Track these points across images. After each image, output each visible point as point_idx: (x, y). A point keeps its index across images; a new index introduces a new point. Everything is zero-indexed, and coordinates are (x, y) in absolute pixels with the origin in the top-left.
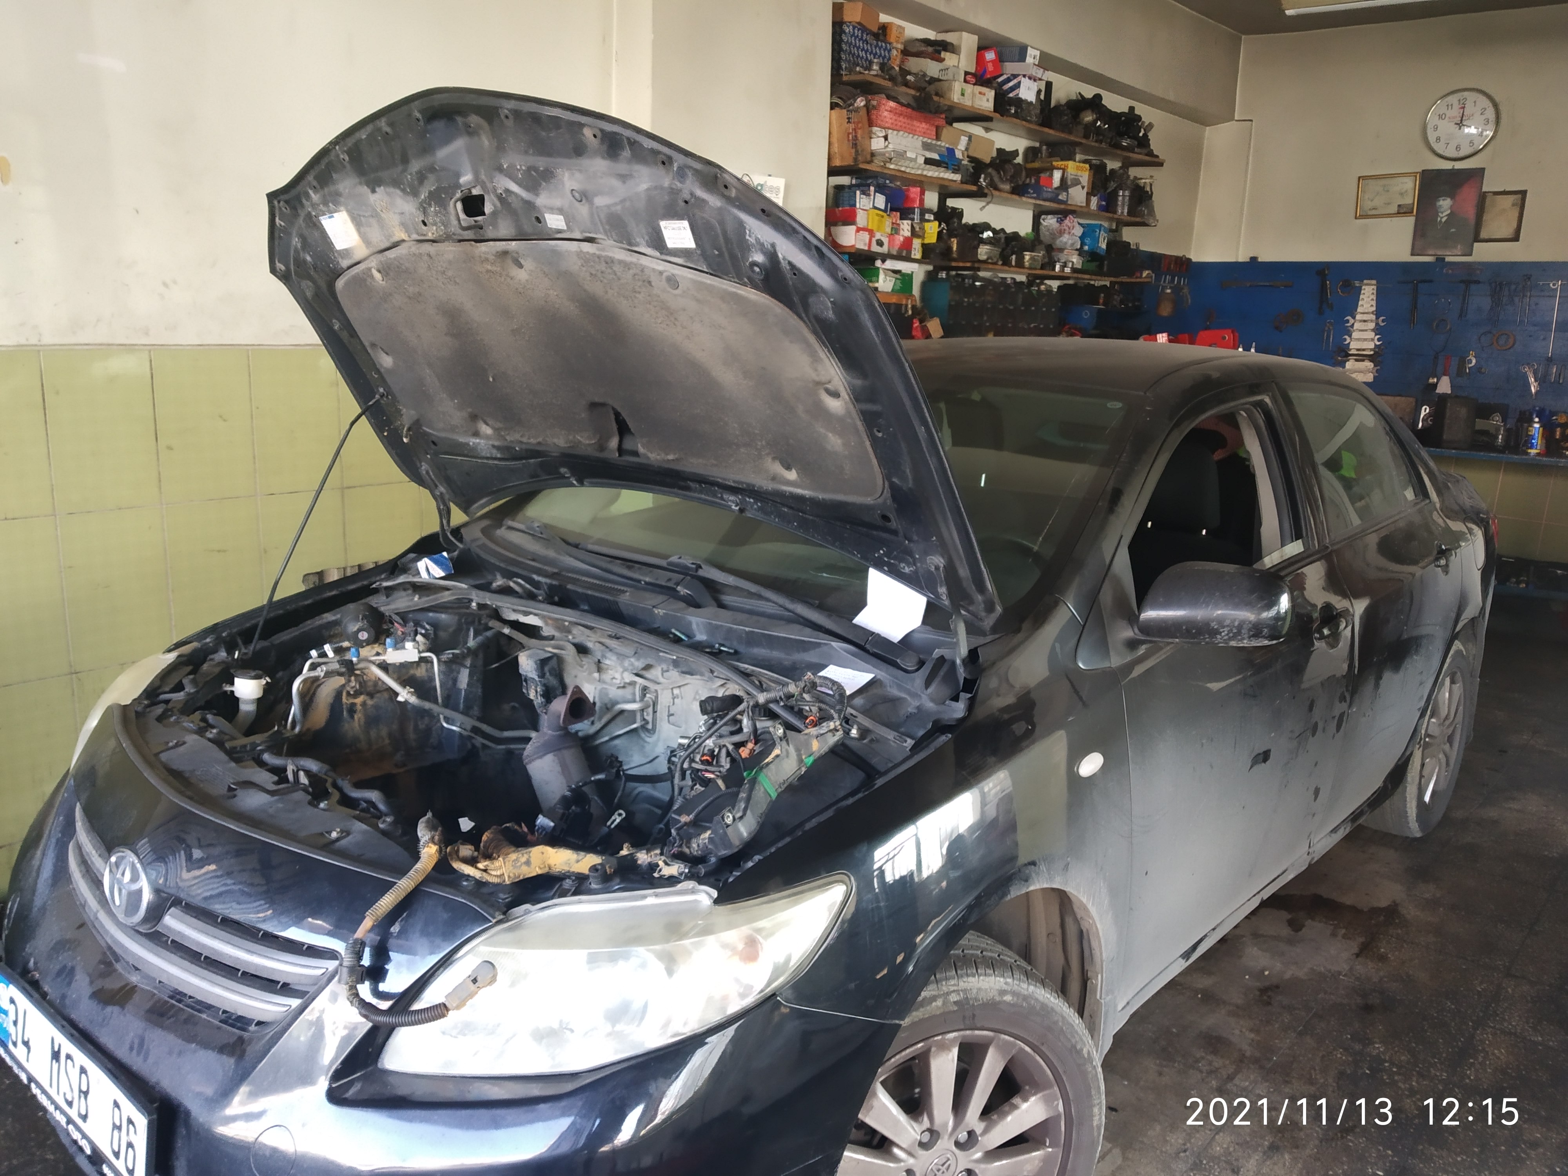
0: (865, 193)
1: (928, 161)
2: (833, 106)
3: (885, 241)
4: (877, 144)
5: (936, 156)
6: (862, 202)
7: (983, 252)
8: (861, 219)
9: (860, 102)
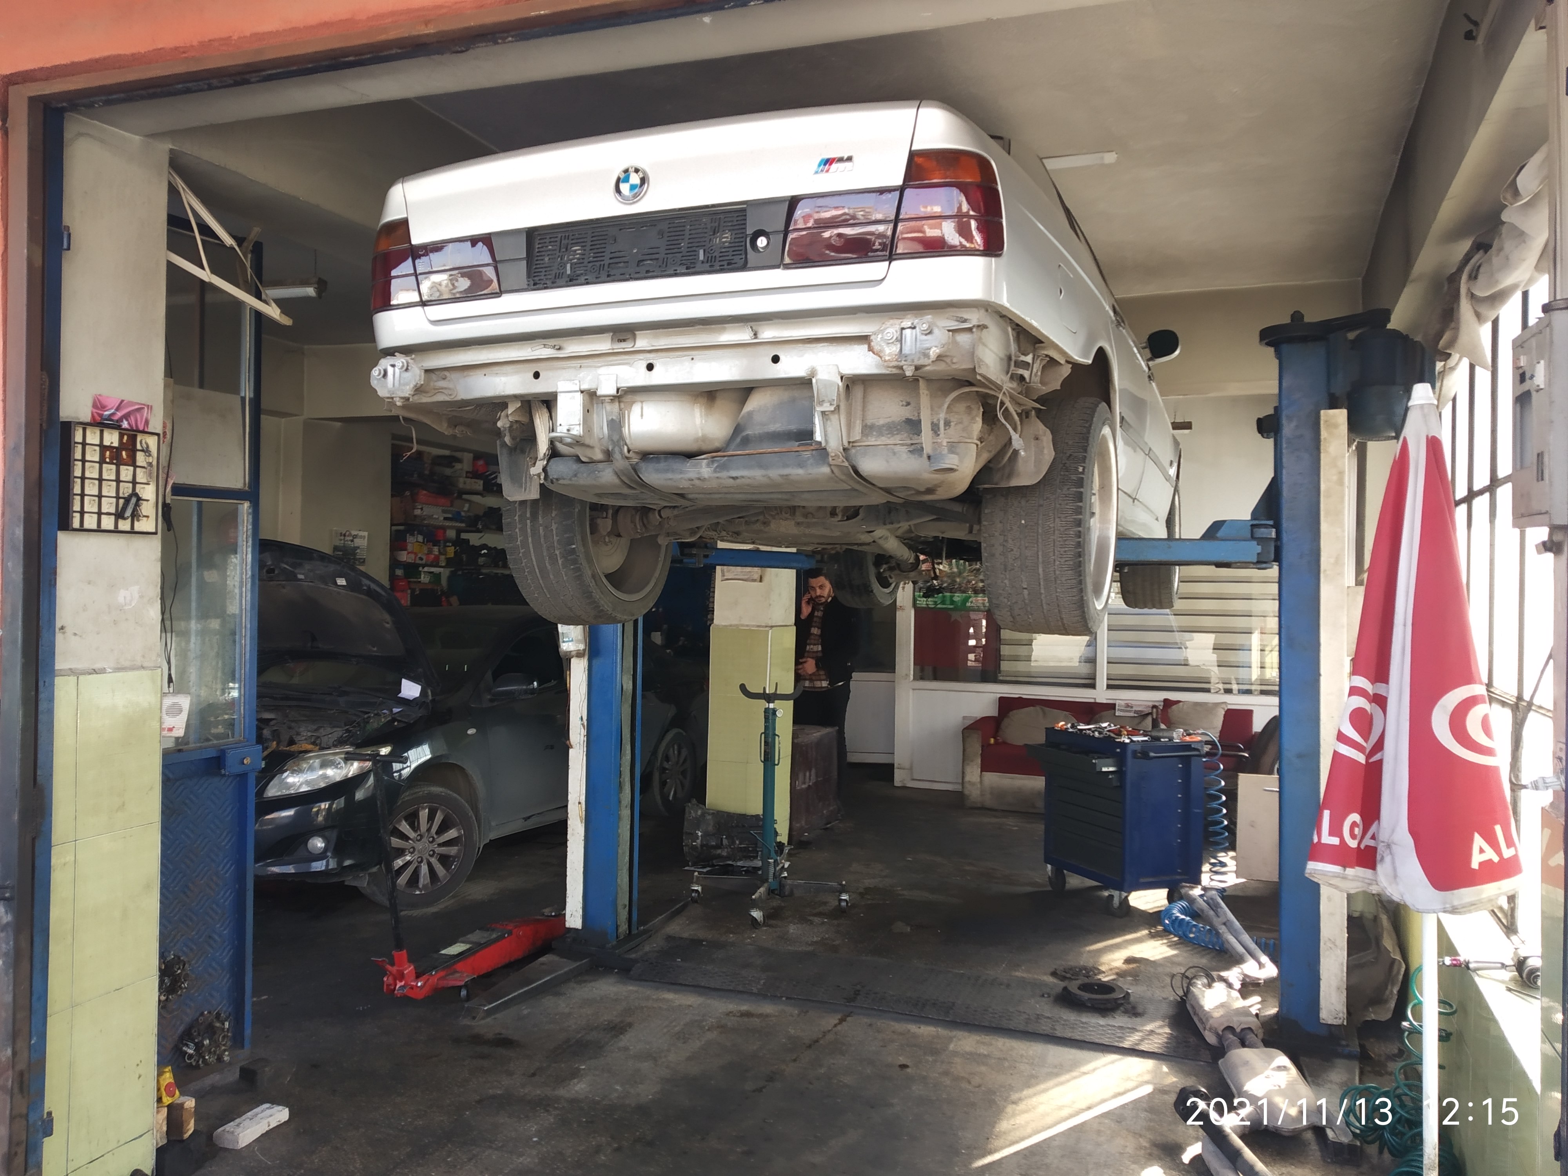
0: (412, 535)
1: (445, 519)
2: (392, 496)
3: (424, 557)
4: (418, 512)
5: (450, 516)
6: (410, 539)
7: (481, 560)
8: (410, 547)
9: (408, 493)
